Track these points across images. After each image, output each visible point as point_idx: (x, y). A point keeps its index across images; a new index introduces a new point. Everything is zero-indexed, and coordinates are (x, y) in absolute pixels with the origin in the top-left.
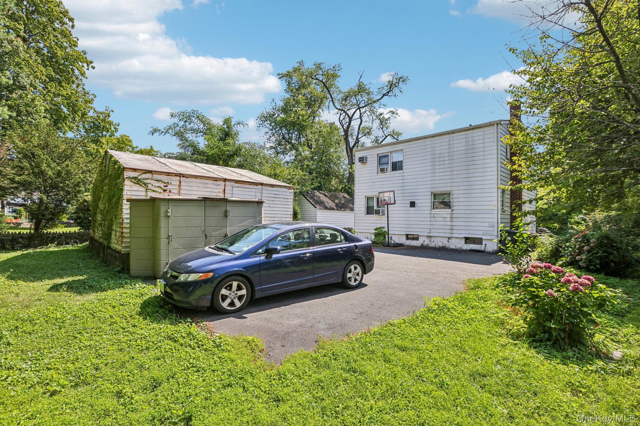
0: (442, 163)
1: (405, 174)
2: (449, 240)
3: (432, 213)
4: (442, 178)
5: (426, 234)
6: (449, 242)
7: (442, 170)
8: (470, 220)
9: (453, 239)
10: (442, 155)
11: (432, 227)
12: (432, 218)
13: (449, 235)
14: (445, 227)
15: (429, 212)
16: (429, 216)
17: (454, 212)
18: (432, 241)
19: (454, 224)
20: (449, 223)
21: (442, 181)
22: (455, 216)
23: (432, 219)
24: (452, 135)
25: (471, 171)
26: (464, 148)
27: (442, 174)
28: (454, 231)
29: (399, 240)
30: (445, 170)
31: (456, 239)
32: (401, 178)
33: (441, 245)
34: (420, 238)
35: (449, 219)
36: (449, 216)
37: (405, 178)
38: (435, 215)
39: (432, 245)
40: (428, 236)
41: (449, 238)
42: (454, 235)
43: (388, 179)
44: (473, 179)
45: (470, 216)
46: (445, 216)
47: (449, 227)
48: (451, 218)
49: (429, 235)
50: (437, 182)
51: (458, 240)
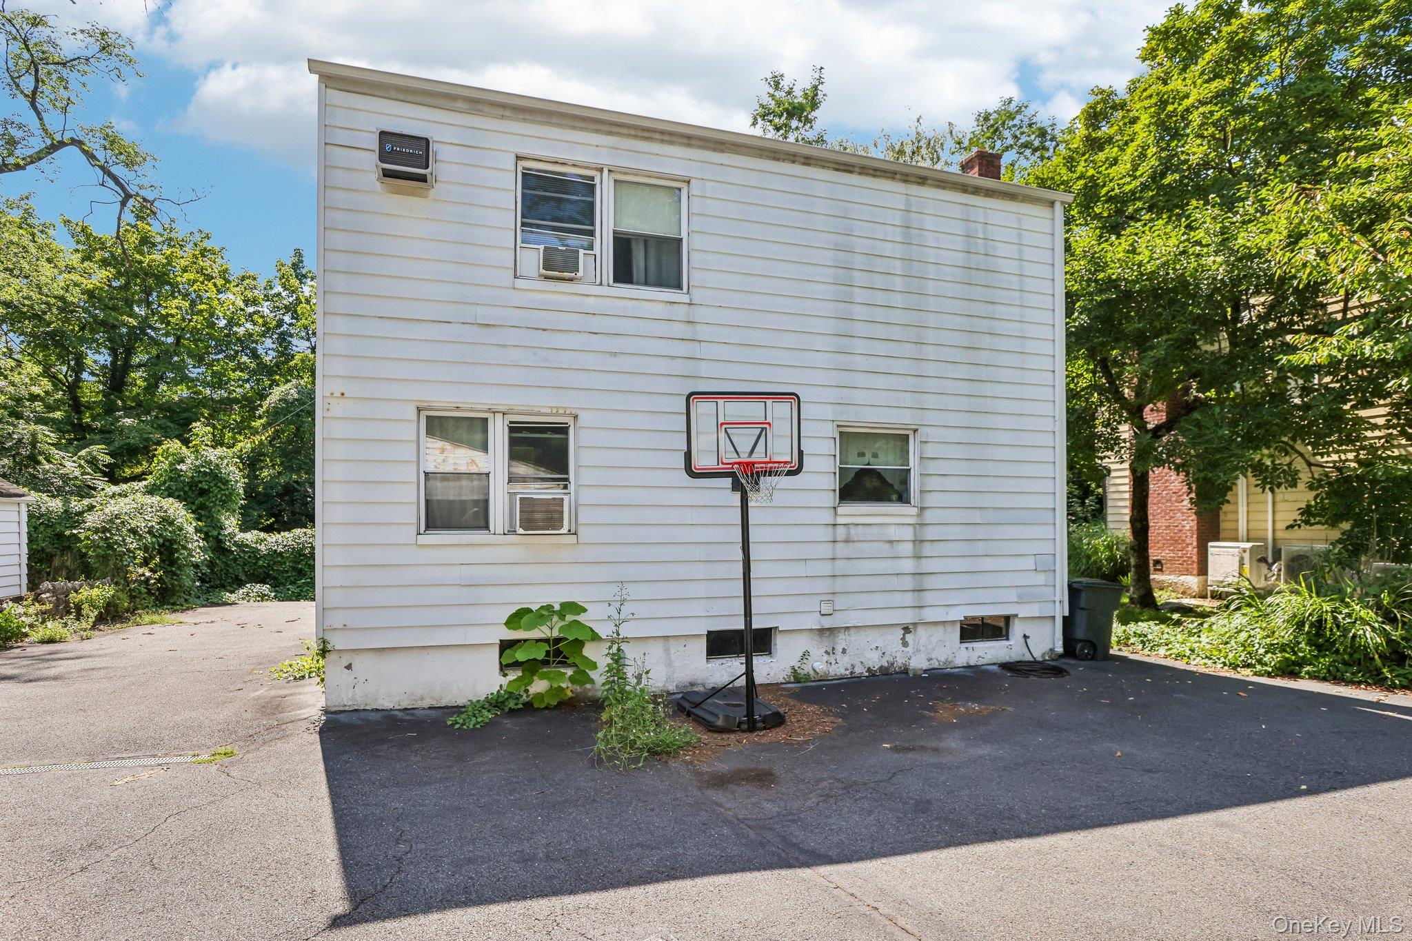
0: (880, 298)
1: (699, 314)
2: (909, 637)
3: (840, 520)
4: (881, 365)
5: (813, 622)
6: (905, 644)
7: (880, 331)
8: (980, 548)
9: (921, 631)
10: (879, 265)
11: (839, 585)
12: (840, 546)
13: (908, 617)
14: (894, 582)
15: (827, 517)
16: (827, 534)
17: (929, 516)
18: (839, 649)
19: (928, 565)
20: (908, 566)
21: (880, 382)
22: (930, 533)
23: (841, 550)
24: (915, 189)
25: (984, 357)
26: (959, 258)
27: (880, 348)
28: (929, 598)
29: (669, 664)
30: (896, 333)
31: (931, 629)
32: (679, 330)
33: (874, 661)
34: (779, 642)
35: (907, 548)
36: (908, 534)
37: (702, 332)
38: (853, 530)
39: (840, 668)
40: (822, 631)
41: (907, 630)
42: (930, 615)
43: (596, 324)
44: (988, 389)
45: (980, 533)
46: (893, 533)
47: (908, 583)
48: (918, 542)
49: (827, 623)
50: (861, 380)
51: (938, 634)
